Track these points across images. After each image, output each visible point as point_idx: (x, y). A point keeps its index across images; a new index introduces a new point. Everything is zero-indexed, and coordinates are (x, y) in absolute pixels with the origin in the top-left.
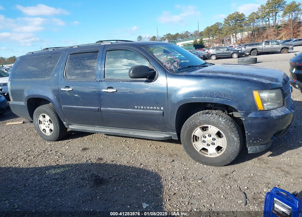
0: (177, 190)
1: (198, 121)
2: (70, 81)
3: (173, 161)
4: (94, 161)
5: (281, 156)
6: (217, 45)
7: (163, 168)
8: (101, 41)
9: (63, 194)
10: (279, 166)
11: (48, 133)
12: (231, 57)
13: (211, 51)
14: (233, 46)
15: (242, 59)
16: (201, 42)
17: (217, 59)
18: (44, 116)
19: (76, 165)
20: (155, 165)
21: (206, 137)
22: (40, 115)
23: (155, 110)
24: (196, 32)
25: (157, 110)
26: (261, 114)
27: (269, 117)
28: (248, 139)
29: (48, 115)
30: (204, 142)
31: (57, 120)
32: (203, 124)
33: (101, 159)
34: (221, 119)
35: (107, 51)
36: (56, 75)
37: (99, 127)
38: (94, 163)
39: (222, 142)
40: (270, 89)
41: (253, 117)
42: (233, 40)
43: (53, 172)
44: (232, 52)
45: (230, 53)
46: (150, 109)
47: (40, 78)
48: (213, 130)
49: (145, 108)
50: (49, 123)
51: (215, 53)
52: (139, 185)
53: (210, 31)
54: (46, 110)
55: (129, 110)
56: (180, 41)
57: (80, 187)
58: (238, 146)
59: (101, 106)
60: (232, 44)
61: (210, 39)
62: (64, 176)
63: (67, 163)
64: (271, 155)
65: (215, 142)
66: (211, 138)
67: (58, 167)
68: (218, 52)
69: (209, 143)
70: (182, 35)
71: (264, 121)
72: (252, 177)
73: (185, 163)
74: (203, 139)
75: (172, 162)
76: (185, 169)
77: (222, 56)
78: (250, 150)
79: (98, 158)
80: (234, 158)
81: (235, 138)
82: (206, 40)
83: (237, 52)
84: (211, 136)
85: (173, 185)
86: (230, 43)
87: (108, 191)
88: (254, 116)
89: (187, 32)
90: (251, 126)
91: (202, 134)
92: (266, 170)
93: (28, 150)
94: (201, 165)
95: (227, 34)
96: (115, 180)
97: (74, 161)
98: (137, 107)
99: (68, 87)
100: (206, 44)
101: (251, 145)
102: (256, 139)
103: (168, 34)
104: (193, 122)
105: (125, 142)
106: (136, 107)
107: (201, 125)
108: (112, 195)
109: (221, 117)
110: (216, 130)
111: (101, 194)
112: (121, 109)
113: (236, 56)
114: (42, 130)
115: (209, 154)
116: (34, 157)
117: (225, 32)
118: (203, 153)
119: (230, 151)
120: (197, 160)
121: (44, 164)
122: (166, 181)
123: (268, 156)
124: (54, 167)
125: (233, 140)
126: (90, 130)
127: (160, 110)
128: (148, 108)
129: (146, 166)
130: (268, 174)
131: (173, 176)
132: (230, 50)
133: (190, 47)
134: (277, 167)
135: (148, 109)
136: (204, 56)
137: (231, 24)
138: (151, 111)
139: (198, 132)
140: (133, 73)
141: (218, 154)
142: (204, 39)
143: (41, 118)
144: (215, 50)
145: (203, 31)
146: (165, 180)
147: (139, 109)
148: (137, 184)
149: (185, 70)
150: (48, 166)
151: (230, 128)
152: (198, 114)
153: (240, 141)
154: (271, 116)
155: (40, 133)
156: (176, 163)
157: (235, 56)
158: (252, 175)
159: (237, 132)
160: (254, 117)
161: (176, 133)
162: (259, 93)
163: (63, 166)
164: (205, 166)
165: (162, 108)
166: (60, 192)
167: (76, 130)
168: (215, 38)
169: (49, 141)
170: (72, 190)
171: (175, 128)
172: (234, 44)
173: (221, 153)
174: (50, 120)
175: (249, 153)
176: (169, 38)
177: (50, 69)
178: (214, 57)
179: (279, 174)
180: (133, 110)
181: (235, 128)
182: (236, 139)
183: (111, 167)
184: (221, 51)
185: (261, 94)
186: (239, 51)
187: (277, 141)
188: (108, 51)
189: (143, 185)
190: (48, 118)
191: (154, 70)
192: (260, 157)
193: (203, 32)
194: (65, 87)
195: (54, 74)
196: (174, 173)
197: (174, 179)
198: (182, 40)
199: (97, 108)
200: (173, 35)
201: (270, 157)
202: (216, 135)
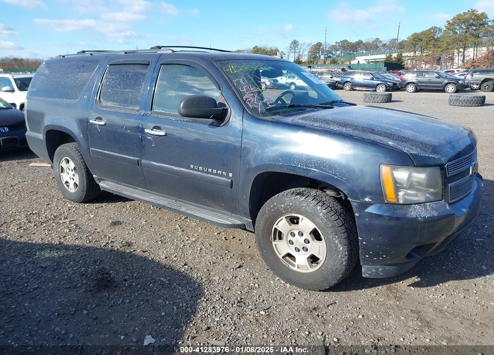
0: (215, 323)
1: (283, 206)
2: (104, 109)
3: (240, 267)
4: (117, 246)
5: (433, 289)
6: (428, 66)
7: (217, 278)
8: (159, 48)
9: (38, 295)
10: (420, 308)
11: (72, 189)
12: (443, 91)
13: (410, 77)
14: (455, 70)
15: (457, 96)
16: (400, 58)
17: (417, 91)
18: (68, 162)
19: (88, 249)
20: (205, 270)
21: (294, 236)
22: (62, 158)
23: (219, 175)
24: (394, 41)
25: (222, 175)
26: (389, 211)
27: (403, 218)
28: (362, 252)
29: (73, 160)
30: (291, 242)
31: (83, 171)
32: (291, 212)
33: (129, 244)
34: (319, 208)
35: (162, 64)
36: (85, 97)
37: (142, 190)
38: (116, 249)
39: (318, 248)
40: (415, 166)
41: (374, 214)
42: (458, 60)
43: (47, 255)
44: (446, 81)
45: (442, 83)
46: (212, 173)
47: (65, 100)
48: (306, 225)
49: (205, 169)
50: (73, 172)
51: (414, 81)
52: (160, 301)
53: (417, 41)
54: (70, 151)
55: (182, 169)
56: (362, 55)
57: (70, 288)
58: (344, 261)
59: (142, 157)
60: (455, 67)
61: (417, 54)
62: (57, 265)
63: (77, 243)
64: (415, 285)
65: (308, 246)
66: (302, 239)
67: (60, 247)
68: (421, 79)
69: (299, 247)
70: (368, 44)
71: (393, 223)
72: (360, 320)
73: (257, 274)
74: (290, 238)
75: (238, 269)
76: (252, 284)
77: (426, 86)
78: (367, 271)
79: (127, 243)
80: (336, 282)
81: (339, 246)
82: (409, 55)
83: (455, 82)
84: (302, 235)
85: (214, 312)
86: (452, 64)
87: (107, 304)
88: (375, 212)
89: (377, 39)
90: (369, 228)
91: (289, 230)
92: (391, 312)
93: (34, 212)
94: (283, 282)
95: (448, 49)
96: (130, 286)
97: (88, 242)
98: (194, 167)
99: (100, 119)
100: (407, 64)
101: (367, 262)
102: (377, 255)
103: (344, 41)
104: (275, 206)
105: (183, 220)
106: (192, 166)
107: (287, 212)
108: (110, 311)
109: (320, 204)
110: (311, 226)
111: (93, 306)
112: (169, 166)
113: (453, 90)
114: (64, 183)
115: (296, 266)
116: (35, 225)
117: (445, 45)
118: (287, 261)
119: (329, 266)
120: (277, 273)
121: (42, 239)
122: (208, 302)
123: (408, 286)
124: (51, 247)
125: (336, 249)
126: (126, 193)
127: (228, 177)
128: (210, 170)
129: (191, 269)
130: (391, 321)
131: (226, 294)
132: (442, 77)
133: (378, 67)
134: (414, 308)
135: (209, 173)
136: (395, 84)
137: (458, 32)
138: (214, 176)
139: (282, 225)
140: (184, 107)
141: (311, 269)
142: (404, 55)
143: (64, 164)
144: (415, 75)
145: (406, 39)
146: (207, 300)
147: (196, 170)
148: (159, 298)
149: (282, 112)
150: (46, 244)
151: (333, 226)
152: (285, 194)
153: (348, 253)
154: (408, 216)
155: (62, 187)
156: (242, 273)
157: (451, 88)
158: (360, 317)
159: (344, 236)
160: (376, 214)
161: (251, 221)
162: (392, 170)
163: (67, 248)
164: (288, 285)
165: (231, 175)
166: (36, 291)
167: (107, 190)
168: (424, 54)
169: (72, 200)
170: (55, 292)
171: (248, 212)
172: (459, 67)
173: (316, 267)
174: (75, 169)
175: (363, 276)
176: (344, 47)
177: (80, 85)
178: (411, 88)
179: (411, 324)
180: (187, 170)
181: (343, 227)
182: (342, 249)
183: (137, 261)
184: (427, 77)
185: (397, 172)
186: (460, 80)
187: (441, 259)
188: (164, 64)
189: (167, 303)
190: (72, 165)
191: (225, 105)
192: (393, 285)
193: (406, 41)
194: (96, 119)
195: (84, 95)
196: (229, 288)
197: (223, 300)
198: (366, 53)
199: (137, 159)
200: (351, 43)
201: (412, 288)
202: (310, 233)
